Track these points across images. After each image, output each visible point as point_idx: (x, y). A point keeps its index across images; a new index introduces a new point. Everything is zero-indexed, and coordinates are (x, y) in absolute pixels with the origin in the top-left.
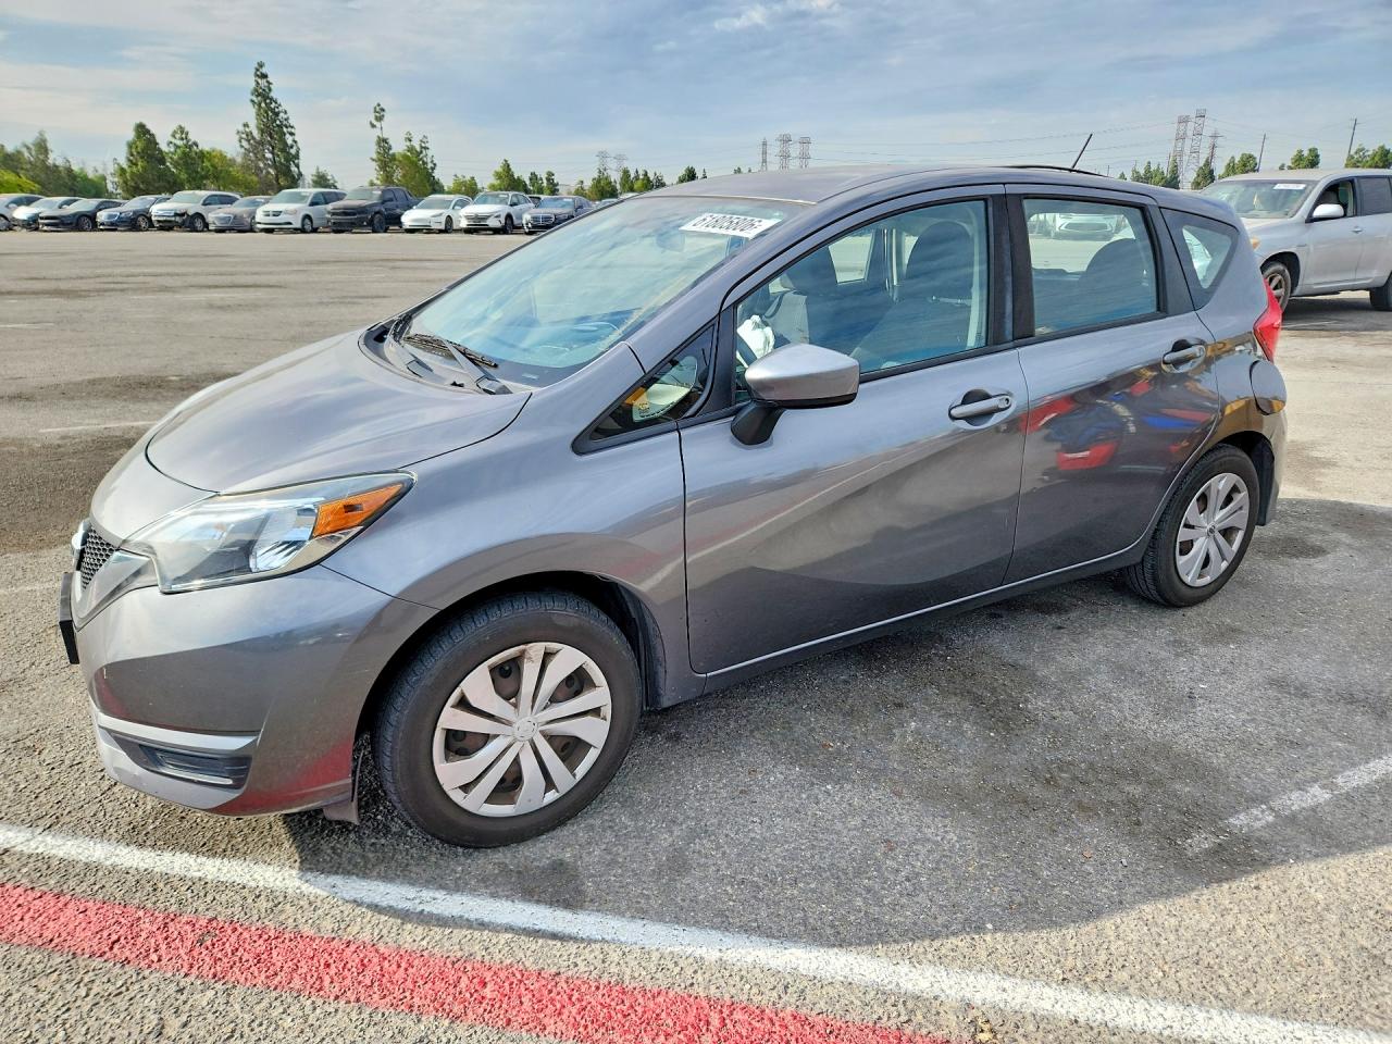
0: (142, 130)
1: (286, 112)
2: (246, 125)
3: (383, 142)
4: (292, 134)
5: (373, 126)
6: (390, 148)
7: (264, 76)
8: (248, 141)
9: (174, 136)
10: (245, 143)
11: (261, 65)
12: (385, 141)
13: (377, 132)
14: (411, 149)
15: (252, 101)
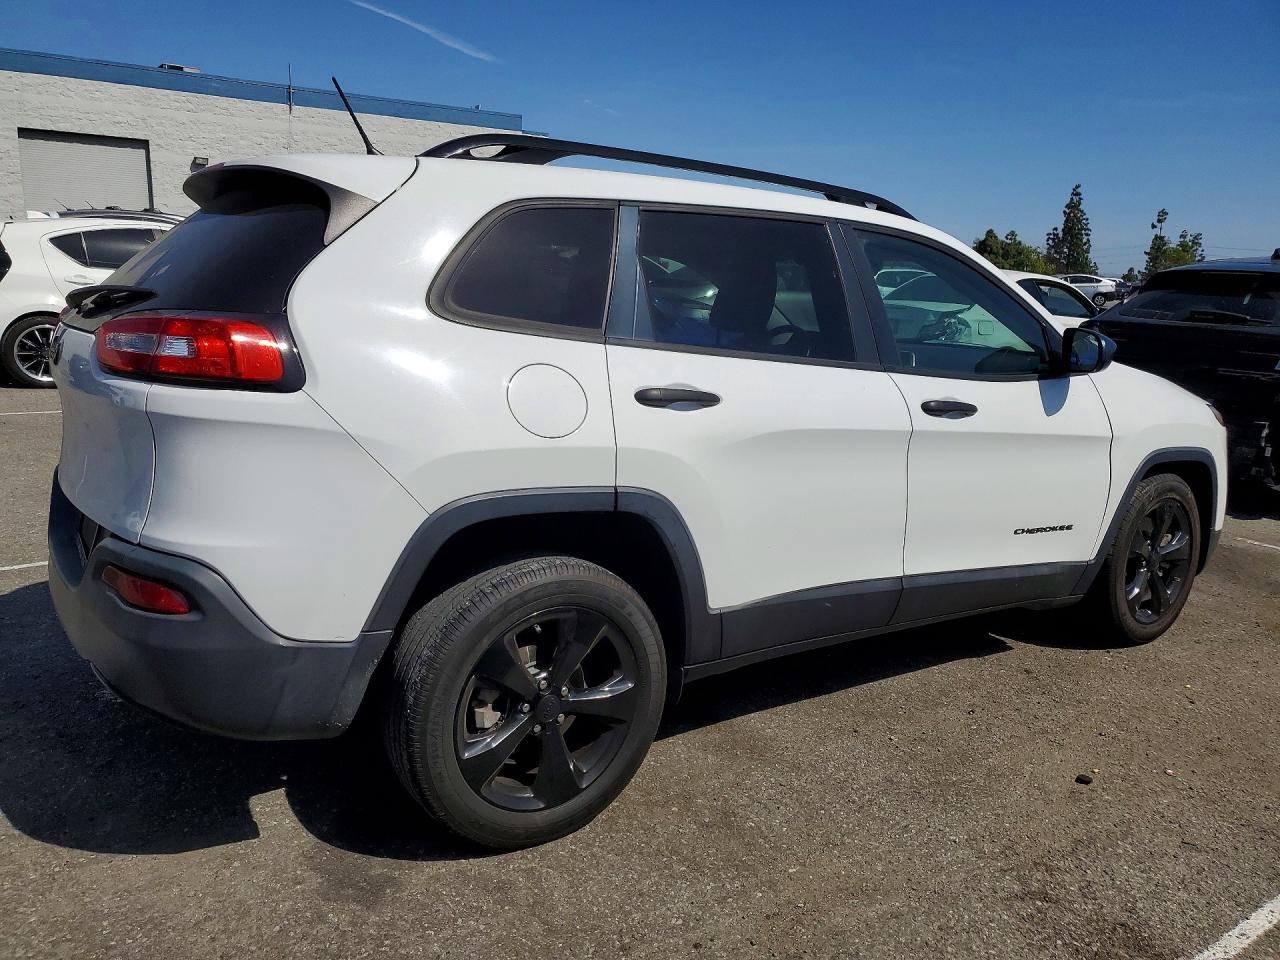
0: (990, 233)
1: (1087, 219)
2: (1056, 229)
3: (1159, 239)
4: (1087, 235)
5: (1154, 226)
6: (1165, 245)
7: (1080, 194)
8: (1053, 240)
9: (1006, 238)
10: (1050, 242)
11: (1077, 187)
12: (1162, 238)
13: (1157, 231)
14: (1183, 245)
15: (1065, 212)
